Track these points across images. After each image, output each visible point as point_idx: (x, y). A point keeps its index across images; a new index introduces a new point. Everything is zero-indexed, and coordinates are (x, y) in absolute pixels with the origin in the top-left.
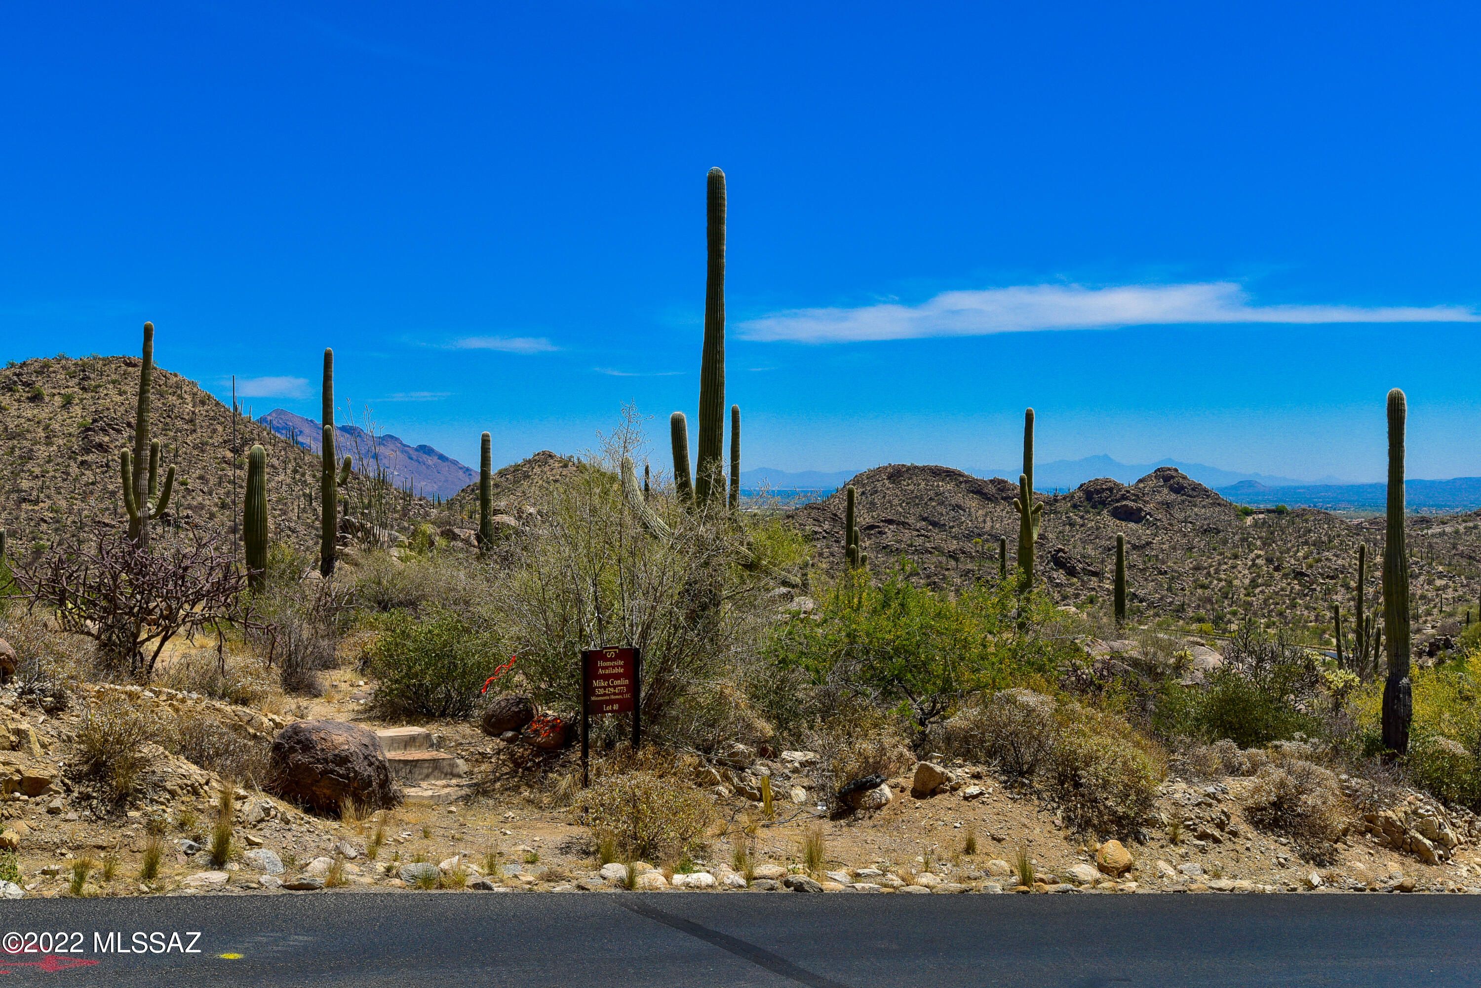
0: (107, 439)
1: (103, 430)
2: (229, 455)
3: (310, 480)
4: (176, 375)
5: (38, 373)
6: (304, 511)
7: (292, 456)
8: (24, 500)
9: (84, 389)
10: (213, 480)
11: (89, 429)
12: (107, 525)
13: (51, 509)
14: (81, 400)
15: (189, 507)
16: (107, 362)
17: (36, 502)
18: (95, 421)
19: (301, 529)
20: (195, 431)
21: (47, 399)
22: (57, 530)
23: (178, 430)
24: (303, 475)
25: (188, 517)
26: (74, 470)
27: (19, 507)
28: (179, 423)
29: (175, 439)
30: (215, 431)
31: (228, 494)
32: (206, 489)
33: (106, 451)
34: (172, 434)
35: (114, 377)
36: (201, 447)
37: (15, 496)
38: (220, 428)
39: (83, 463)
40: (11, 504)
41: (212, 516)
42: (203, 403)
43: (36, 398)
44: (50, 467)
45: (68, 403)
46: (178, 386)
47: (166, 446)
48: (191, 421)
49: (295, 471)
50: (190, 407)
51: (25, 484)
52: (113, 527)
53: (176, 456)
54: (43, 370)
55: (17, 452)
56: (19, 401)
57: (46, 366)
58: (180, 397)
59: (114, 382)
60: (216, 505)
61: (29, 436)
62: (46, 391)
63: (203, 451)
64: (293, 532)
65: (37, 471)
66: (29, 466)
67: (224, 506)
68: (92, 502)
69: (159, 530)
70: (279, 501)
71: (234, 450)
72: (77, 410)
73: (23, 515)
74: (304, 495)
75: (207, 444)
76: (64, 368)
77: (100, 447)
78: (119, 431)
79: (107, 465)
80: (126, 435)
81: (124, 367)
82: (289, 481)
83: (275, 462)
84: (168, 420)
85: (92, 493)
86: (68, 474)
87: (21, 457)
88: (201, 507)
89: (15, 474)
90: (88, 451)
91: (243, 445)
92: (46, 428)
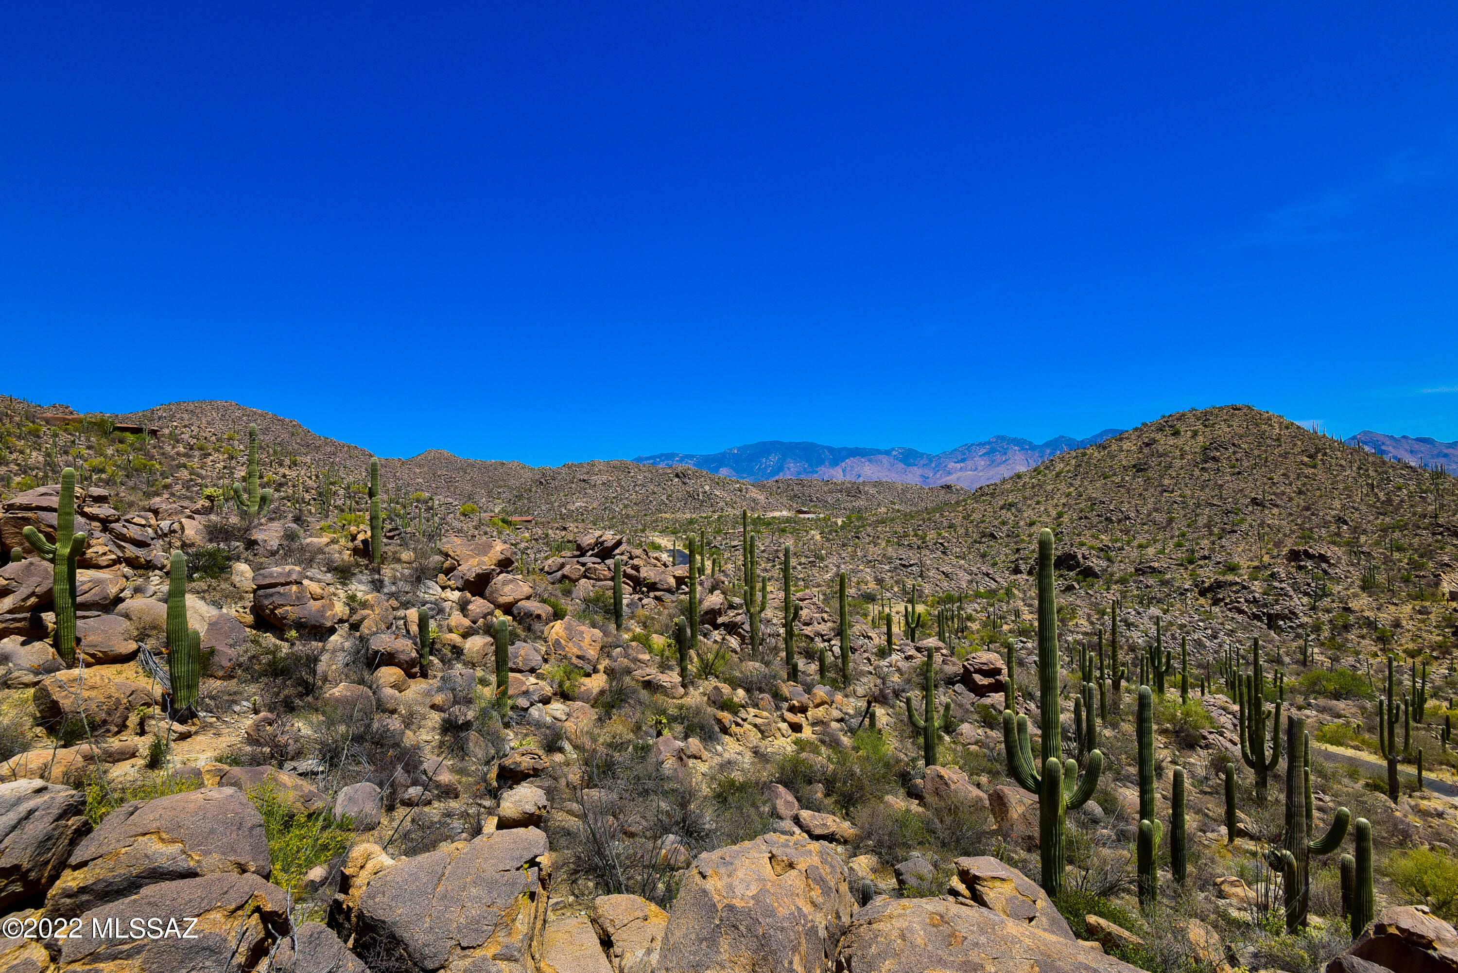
0: (1218, 454)
1: (1216, 448)
2: (1306, 459)
3: (1371, 473)
4: (1268, 412)
5: (1179, 419)
6: (1367, 495)
7: (1357, 458)
8: (1165, 491)
9: (1205, 426)
10: (1292, 477)
11: (1207, 449)
12: (1215, 505)
13: (1181, 496)
14: (1204, 432)
15: (1274, 494)
16: (1221, 409)
17: (1172, 492)
18: (1211, 444)
19: (1363, 508)
20: (1280, 445)
21: (1182, 433)
22: (1183, 508)
23: (1268, 446)
24: (1367, 470)
25: (1271, 500)
26: (1197, 472)
27: (1161, 495)
28: (1269, 441)
29: (1266, 451)
30: (1295, 445)
31: (1304, 485)
32: (1287, 482)
33: (1218, 461)
34: (1263, 448)
35: (1225, 417)
36: (1285, 456)
37: (1160, 489)
38: (1299, 443)
39: (1202, 468)
40: (1157, 493)
41: (1291, 499)
42: (1287, 428)
43: (1176, 434)
44: (1182, 472)
45: (1195, 434)
46: (1269, 419)
47: (1259, 456)
48: (1278, 440)
49: (1359, 468)
50: (1277, 431)
51: (1166, 482)
52: (1220, 506)
53: (1266, 461)
54: (1181, 417)
55: (1163, 464)
56: (1166, 436)
57: (1183, 415)
58: (1270, 425)
59: (1225, 420)
60: (1295, 492)
61: (1170, 455)
62: (1182, 429)
63: (1286, 458)
64: (1357, 510)
65: (1174, 474)
66: (1169, 472)
67: (1300, 492)
68: (1207, 490)
69: (1250, 508)
70: (1345, 489)
71: (1310, 456)
72: (1201, 438)
73: (1164, 499)
74: (1367, 484)
75: (1289, 453)
76: (1194, 415)
77: (1214, 459)
78: (1226, 449)
79: (1218, 469)
80: (1231, 451)
81: (1232, 411)
82: (1354, 475)
83: (1343, 462)
84: (1261, 440)
85: (1207, 486)
86: (1193, 475)
87: (1165, 467)
88: (1283, 493)
89: (1161, 477)
90: (1206, 462)
91: (1317, 453)
92: (1181, 449)
